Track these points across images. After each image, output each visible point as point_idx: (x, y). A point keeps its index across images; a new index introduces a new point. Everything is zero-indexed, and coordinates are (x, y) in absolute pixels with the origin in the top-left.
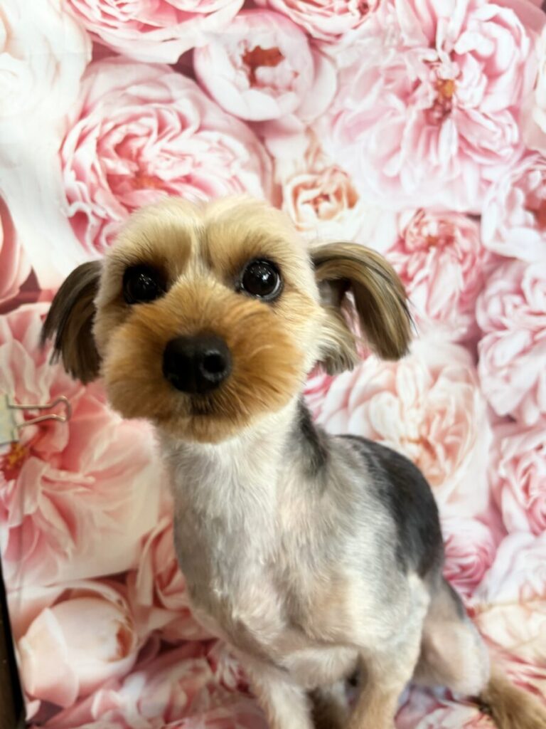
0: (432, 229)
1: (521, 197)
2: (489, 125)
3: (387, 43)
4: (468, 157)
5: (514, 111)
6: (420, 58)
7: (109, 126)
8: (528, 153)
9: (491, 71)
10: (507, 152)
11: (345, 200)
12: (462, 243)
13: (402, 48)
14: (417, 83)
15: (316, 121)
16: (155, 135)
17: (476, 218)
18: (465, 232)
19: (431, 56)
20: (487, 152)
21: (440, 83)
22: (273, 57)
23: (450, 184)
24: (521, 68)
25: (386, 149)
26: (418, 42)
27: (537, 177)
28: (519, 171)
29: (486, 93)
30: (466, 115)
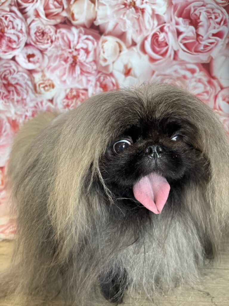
0: (74, 93)
1: (98, 84)
2: (88, 66)
3: (59, 49)
4: (83, 75)
5: (95, 61)
7: (1, 73)
8: (99, 72)
9: (87, 52)
10: (94, 72)
11: (51, 86)
12: (82, 97)
13: (62, 50)
14: (68, 58)
15: (44, 69)
16: (9, 75)
17: (86, 90)
18: (83, 94)
20: (88, 73)
22: (33, 56)
23: (78, 82)
24: (95, 50)
25: (62, 74)
26: (66, 48)
27: (102, 78)
28: (97, 77)
29: (87, 57)
30: (82, 64)
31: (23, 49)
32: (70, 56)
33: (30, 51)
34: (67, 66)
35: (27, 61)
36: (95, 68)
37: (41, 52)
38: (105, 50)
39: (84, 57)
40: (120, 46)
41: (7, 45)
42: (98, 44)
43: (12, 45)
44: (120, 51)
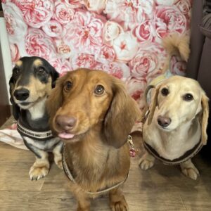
1: (102, 52)
2: (96, 39)
3: (75, 25)
4: (92, 45)
5: (101, 37)
6: (82, 28)
8: (104, 45)
9: (96, 30)
10: (100, 44)
11: (68, 51)
15: (63, 37)
16: (38, 38)
17: (93, 56)
18: (91, 58)
19: (84, 27)
20: (96, 44)
23: (88, 50)
25: (76, 42)
26: (81, 25)
27: (105, 49)
28: (102, 48)
29: (96, 33)
30: (91, 38)
31: (49, 22)
32: (83, 31)
34: (81, 37)
35: (50, 30)
36: (101, 41)
37: (62, 25)
38: (109, 31)
39: (94, 33)
41: (36, 18)
42: (104, 25)
43: (40, 18)
44: (119, 33)
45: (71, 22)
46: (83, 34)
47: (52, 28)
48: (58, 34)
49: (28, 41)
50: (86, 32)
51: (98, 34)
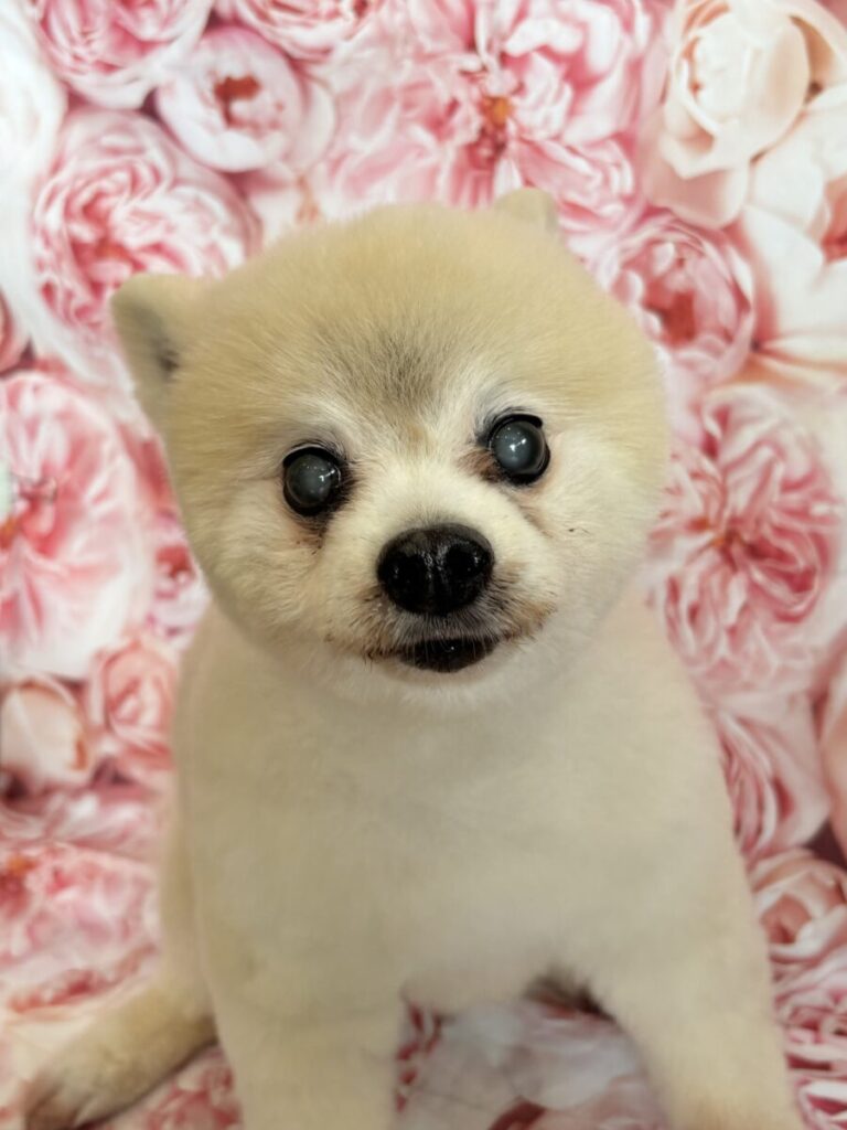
1: (638, 285)
2: (580, 165)
3: (399, 51)
5: (626, 141)
6: (454, 68)
8: (651, 212)
9: (578, 75)
10: (612, 209)
13: (422, 57)
14: (453, 106)
15: (311, 169)
16: (126, 194)
19: (471, 63)
20: (578, 211)
21: (487, 103)
22: (248, 87)
24: (635, 68)
26: (449, 45)
27: (666, 254)
28: (637, 241)
29: (572, 112)
30: (537, 150)
31: (196, 47)
32: (467, 95)
33: (233, 59)
34: (447, 155)
35: (216, 117)
36: (623, 179)
37: (297, 65)
38: (702, 76)
39: (558, 111)
40: (817, 51)
41: (115, 26)
42: (657, 27)
43: (138, 20)
44: (815, 88)
45: (368, 28)
46: (467, 125)
47: (230, 91)
48: (276, 141)
49: (53, 218)
50: (492, 108)
51: (602, 114)
